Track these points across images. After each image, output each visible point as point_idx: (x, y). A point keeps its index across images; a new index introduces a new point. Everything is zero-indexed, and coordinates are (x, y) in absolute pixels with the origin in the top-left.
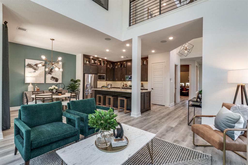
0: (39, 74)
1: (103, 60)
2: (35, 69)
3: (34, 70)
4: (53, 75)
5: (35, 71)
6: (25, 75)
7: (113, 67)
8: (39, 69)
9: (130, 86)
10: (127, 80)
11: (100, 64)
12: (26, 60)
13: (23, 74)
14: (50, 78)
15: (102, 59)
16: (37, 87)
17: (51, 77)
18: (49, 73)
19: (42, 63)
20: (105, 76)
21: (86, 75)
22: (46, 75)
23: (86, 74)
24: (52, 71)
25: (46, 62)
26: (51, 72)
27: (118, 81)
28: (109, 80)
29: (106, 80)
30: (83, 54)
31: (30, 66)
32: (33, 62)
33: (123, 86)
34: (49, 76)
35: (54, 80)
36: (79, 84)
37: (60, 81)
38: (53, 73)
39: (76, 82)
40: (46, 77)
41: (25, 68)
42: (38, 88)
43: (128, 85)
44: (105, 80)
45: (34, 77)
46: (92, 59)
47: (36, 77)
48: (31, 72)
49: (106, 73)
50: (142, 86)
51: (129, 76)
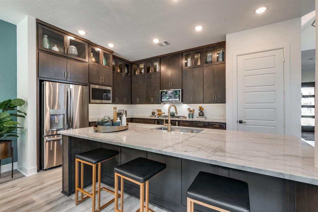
1: (106, 52)
7: (129, 74)
10: (162, 100)
11: (98, 61)
15: (102, 48)
20: (110, 90)
21: (47, 85)
23: (47, 83)
27: (141, 103)
28: (121, 102)
29: (114, 102)
33: (153, 113)
36: (22, 114)
43: (163, 112)
44: (111, 102)
46: (72, 43)
49: (112, 85)
50: (202, 114)
51: (168, 91)
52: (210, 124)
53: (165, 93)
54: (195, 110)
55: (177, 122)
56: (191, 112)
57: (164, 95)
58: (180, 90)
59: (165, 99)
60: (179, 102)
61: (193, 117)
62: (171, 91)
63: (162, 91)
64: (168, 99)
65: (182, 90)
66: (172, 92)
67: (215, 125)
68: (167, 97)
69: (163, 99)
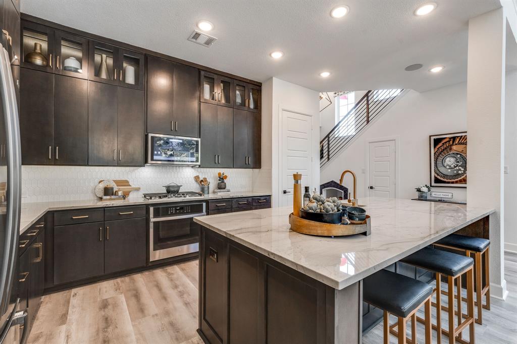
43: (133, 186)
50: (221, 186)
51: (172, 139)
52: (254, 199)
53: (162, 142)
54: (208, 180)
55: (204, 204)
57: (160, 145)
58: (199, 140)
59: (164, 155)
62: (179, 139)
63: (153, 135)
64: (171, 155)
66: (181, 141)
67: (260, 200)
68: (169, 153)
69: (157, 155)
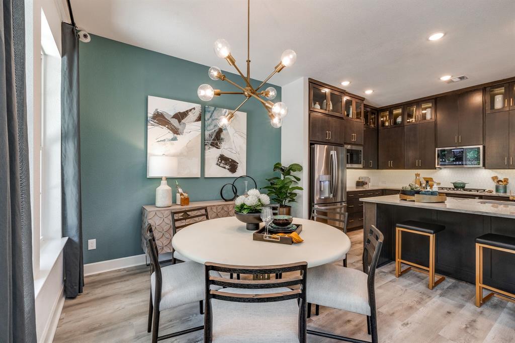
0: (187, 146)
1: (357, 101)
2: (176, 131)
3: (171, 135)
4: (226, 149)
5: (175, 135)
6: (149, 151)
7: (376, 125)
8: (185, 131)
9: (455, 187)
10: (440, 163)
12: (150, 98)
13: (142, 146)
14: (216, 162)
16: (180, 190)
17: (218, 155)
18: (213, 145)
19: (194, 109)
20: (361, 151)
21: (317, 148)
22: (205, 149)
23: (317, 146)
24: (222, 136)
25: (205, 108)
26: (217, 138)
30: (309, 79)
31: (160, 118)
32: (169, 106)
34: (212, 154)
35: (227, 167)
36: (295, 180)
37: (241, 171)
38: (223, 143)
39: (287, 171)
40: (206, 157)
41: (147, 125)
42: (186, 195)
43: (437, 182)
44: (362, 166)
45: (173, 156)
47: (179, 156)
48: (165, 140)
49: (363, 144)
51: (454, 149)
53: (446, 152)
54: (510, 181)
56: (500, 183)
57: (444, 155)
58: (481, 147)
60: (478, 166)
61: (505, 192)
62: (460, 149)
63: (440, 149)
65: (484, 147)
